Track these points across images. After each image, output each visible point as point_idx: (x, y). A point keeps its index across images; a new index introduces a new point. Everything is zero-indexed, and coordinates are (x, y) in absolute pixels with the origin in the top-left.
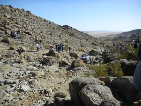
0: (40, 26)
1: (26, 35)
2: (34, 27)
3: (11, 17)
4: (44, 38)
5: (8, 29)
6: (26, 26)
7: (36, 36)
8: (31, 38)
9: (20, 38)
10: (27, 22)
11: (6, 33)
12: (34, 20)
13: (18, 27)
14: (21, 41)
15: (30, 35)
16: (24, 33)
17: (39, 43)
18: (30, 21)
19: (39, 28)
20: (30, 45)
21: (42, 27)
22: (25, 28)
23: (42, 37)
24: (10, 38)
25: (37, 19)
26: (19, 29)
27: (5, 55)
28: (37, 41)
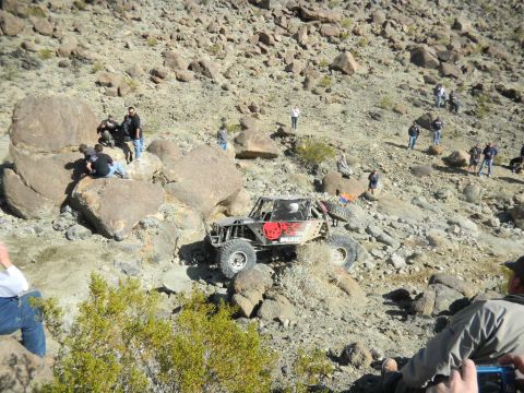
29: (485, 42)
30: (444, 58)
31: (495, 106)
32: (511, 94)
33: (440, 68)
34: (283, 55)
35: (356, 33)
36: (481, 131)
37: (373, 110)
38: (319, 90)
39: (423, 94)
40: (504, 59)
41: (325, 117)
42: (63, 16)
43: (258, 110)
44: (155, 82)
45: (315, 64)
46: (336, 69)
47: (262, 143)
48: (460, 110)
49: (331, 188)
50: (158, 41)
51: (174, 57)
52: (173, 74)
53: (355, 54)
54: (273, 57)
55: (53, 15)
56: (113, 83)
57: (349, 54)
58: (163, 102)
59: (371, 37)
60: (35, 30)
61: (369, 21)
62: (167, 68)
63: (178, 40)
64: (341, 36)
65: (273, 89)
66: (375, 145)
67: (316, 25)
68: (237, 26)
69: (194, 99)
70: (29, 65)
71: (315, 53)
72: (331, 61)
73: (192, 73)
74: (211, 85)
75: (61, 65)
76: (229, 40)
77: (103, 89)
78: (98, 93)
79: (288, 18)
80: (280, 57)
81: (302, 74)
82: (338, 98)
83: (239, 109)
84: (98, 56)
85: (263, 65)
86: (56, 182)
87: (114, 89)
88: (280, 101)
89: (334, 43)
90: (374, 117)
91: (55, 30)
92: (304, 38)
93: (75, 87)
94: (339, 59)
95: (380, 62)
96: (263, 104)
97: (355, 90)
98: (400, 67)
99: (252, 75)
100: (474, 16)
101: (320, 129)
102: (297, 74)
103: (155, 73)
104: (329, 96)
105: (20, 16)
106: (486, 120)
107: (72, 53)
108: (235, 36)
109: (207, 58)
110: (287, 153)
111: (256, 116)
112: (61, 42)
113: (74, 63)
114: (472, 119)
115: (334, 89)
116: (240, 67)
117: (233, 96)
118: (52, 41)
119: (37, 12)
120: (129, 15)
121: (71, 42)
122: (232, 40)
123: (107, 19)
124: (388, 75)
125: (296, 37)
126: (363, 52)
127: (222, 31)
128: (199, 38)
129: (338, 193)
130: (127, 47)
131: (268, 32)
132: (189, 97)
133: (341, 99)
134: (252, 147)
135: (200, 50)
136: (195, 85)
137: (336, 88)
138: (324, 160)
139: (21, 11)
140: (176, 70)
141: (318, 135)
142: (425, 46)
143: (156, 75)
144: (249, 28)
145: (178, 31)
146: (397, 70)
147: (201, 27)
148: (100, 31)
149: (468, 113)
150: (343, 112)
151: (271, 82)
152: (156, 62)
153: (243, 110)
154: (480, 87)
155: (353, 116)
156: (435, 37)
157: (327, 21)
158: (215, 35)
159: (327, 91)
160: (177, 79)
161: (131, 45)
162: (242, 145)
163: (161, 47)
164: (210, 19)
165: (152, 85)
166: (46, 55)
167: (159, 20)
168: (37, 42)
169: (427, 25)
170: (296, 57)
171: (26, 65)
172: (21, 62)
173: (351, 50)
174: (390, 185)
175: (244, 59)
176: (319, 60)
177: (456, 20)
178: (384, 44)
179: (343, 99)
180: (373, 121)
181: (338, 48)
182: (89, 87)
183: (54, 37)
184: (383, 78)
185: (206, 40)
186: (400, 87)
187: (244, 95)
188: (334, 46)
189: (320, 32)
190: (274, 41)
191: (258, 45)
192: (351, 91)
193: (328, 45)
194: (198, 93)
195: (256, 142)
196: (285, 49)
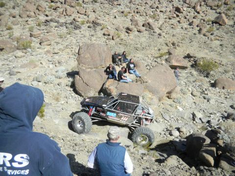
34: (188, 17)
35: (226, 4)
38: (207, 34)
41: (211, 48)
42: (88, 5)
43: (176, 45)
45: (204, 21)
46: (216, 23)
47: (179, 61)
49: (220, 85)
50: (128, 14)
51: (136, 21)
52: (136, 29)
53: (226, 15)
54: (182, 18)
55: (85, 5)
56: (110, 34)
57: (223, 15)
60: (78, 12)
62: (133, 26)
63: (137, 13)
64: (218, 6)
65: (183, 34)
67: (205, 1)
68: (165, 5)
69: (145, 40)
70: (77, 27)
71: (204, 15)
72: (213, 19)
73: (143, 29)
74: (153, 33)
75: (89, 27)
76: (161, 11)
77: (106, 37)
78: (104, 39)
80: (186, 18)
81: (197, 26)
82: (218, 38)
83: (167, 44)
84: (103, 22)
85: (177, 23)
86: (96, 81)
87: (111, 37)
88: (187, 40)
89: (214, 9)
91: (86, 12)
92: (198, 8)
93: (95, 36)
94: (217, 18)
96: (179, 42)
97: (227, 33)
99: (172, 28)
101: (209, 54)
102: (195, 27)
104: (213, 37)
105: (72, 7)
107: (93, 22)
108: (164, 9)
109: (151, 21)
110: (192, 66)
111: (175, 48)
112: (88, 17)
113: (94, 26)
115: (215, 33)
116: (166, 24)
117: (163, 38)
118: (85, 17)
119: (79, 4)
120: (116, 3)
121: (92, 16)
123: (107, 6)
125: (194, 8)
127: (157, 7)
128: (147, 12)
129: (223, 88)
130: (115, 17)
131: (180, 7)
132: (143, 39)
134: (175, 63)
135: (147, 17)
136: (146, 34)
137: (216, 32)
138: (212, 70)
139: (72, 4)
140: (137, 27)
141: (208, 57)
143: (128, 30)
144: (170, 5)
145: (137, 9)
147: (148, 6)
148: (104, 11)
150: (221, 45)
151: (182, 31)
152: (128, 24)
153: (169, 45)
155: (226, 47)
158: (154, 10)
159: (212, 34)
160: (138, 31)
161: (117, 17)
162: (169, 62)
163: (130, 17)
164: (152, 2)
165: (127, 34)
166: (83, 24)
167: (128, 4)
168: (79, 18)
170: (194, 18)
171: (75, 28)
172: (73, 27)
173: (224, 13)
175: (168, 20)
176: (206, 18)
179: (220, 38)
181: (216, 12)
182: (100, 36)
183: (85, 15)
185: (150, 12)
187: (169, 38)
188: (214, 11)
189: (206, 4)
190: (183, 11)
191: (175, 13)
192: (225, 34)
193: (211, 11)
194: (147, 37)
195: (176, 61)
196: (189, 14)
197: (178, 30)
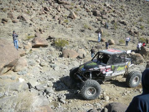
0: (140, 13)
1: (120, 25)
2: (132, 14)
3: (111, 5)
4: (141, 29)
5: (105, 19)
6: (123, 14)
7: (131, 26)
8: (125, 29)
9: (113, 29)
10: (125, 9)
11: (101, 23)
12: (136, 5)
13: (115, 16)
14: (113, 32)
15: (125, 25)
16: (118, 23)
17: (133, 35)
18: (130, 7)
19: (139, 15)
20: (122, 37)
21: (143, 14)
22: (121, 16)
23: (138, 28)
24: (104, 28)
25: (140, 3)
26: (115, 18)
27: (95, 46)
28: (131, 32)
29: (113, 9)
30: (102, 13)
31: (119, 26)
32: (123, 23)
33: (102, 16)
34: (52, 14)
35: (76, 7)
36: (116, 34)
37: (82, 29)
38: (64, 24)
39: (97, 24)
40: (119, 14)
41: (66, 32)
43: (42, 31)
44: (3, 23)
45: (63, 16)
46: (70, 17)
47: (42, 41)
48: (109, 28)
49: (65, 55)
50: (7, 10)
51: (11, 15)
52: (11, 21)
53: (76, 14)
54: (49, 15)
58: (5, 30)
59: (81, 9)
61: (80, 4)
62: (9, 18)
63: (15, 10)
64: (71, 8)
65: (48, 24)
66: (83, 40)
67: (63, 5)
68: (37, 5)
69: (19, 28)
71: (63, 13)
72: (68, 15)
73: (19, 20)
74: (26, 24)
76: (34, 10)
79: (54, 3)
80: (51, 15)
81: (58, 19)
82: (70, 26)
83: (35, 31)
85: (46, 18)
88: (50, 27)
89: (69, 10)
90: (82, 31)
92: (59, 9)
94: (70, 14)
95: (83, 15)
96: (44, 29)
97: (76, 23)
98: (90, 17)
99: (41, 20)
100: (110, 3)
101: (64, 36)
103: (3, 20)
104: (67, 26)
106: (117, 31)
108: (36, 9)
109: (25, 15)
110: (52, 45)
111: (41, 33)
114: (113, 30)
116: (37, 18)
117: (33, 27)
122: (35, 10)
124: (86, 19)
125: (57, 8)
126: (78, 12)
127: (31, 7)
128: (23, 9)
129: (68, 57)
131: (47, 7)
133: (71, 26)
134: (38, 43)
135: (23, 13)
136: (19, 23)
137: (69, 23)
140: (12, 19)
141: (63, 38)
142: (97, 10)
144: (41, 6)
145: (15, 7)
146: (89, 17)
147: (24, 6)
149: (111, 29)
150: (72, 30)
151: (48, 22)
153: (37, 31)
154: (114, 21)
155: (75, 31)
156: (99, 8)
157: (66, 4)
158: (29, 8)
159: (67, 24)
160: (13, 22)
162: (34, 43)
163: (8, 12)
164: (27, 3)
165: (2, 24)
169: (96, 5)
170: (56, 14)
173: (74, 12)
174: (89, 53)
175: (38, 15)
177: (105, 4)
178: (84, 10)
179: (72, 26)
180: (82, 32)
181: (70, 12)
184: (85, 20)
185: (26, 10)
186: (90, 22)
187: (38, 26)
188: (69, 11)
189: (64, 7)
190: (49, 10)
191: (44, 11)
192: (75, 24)
193: (67, 11)
194: (20, 26)
195: (40, 41)
196: (53, 12)
197: (45, 21)
